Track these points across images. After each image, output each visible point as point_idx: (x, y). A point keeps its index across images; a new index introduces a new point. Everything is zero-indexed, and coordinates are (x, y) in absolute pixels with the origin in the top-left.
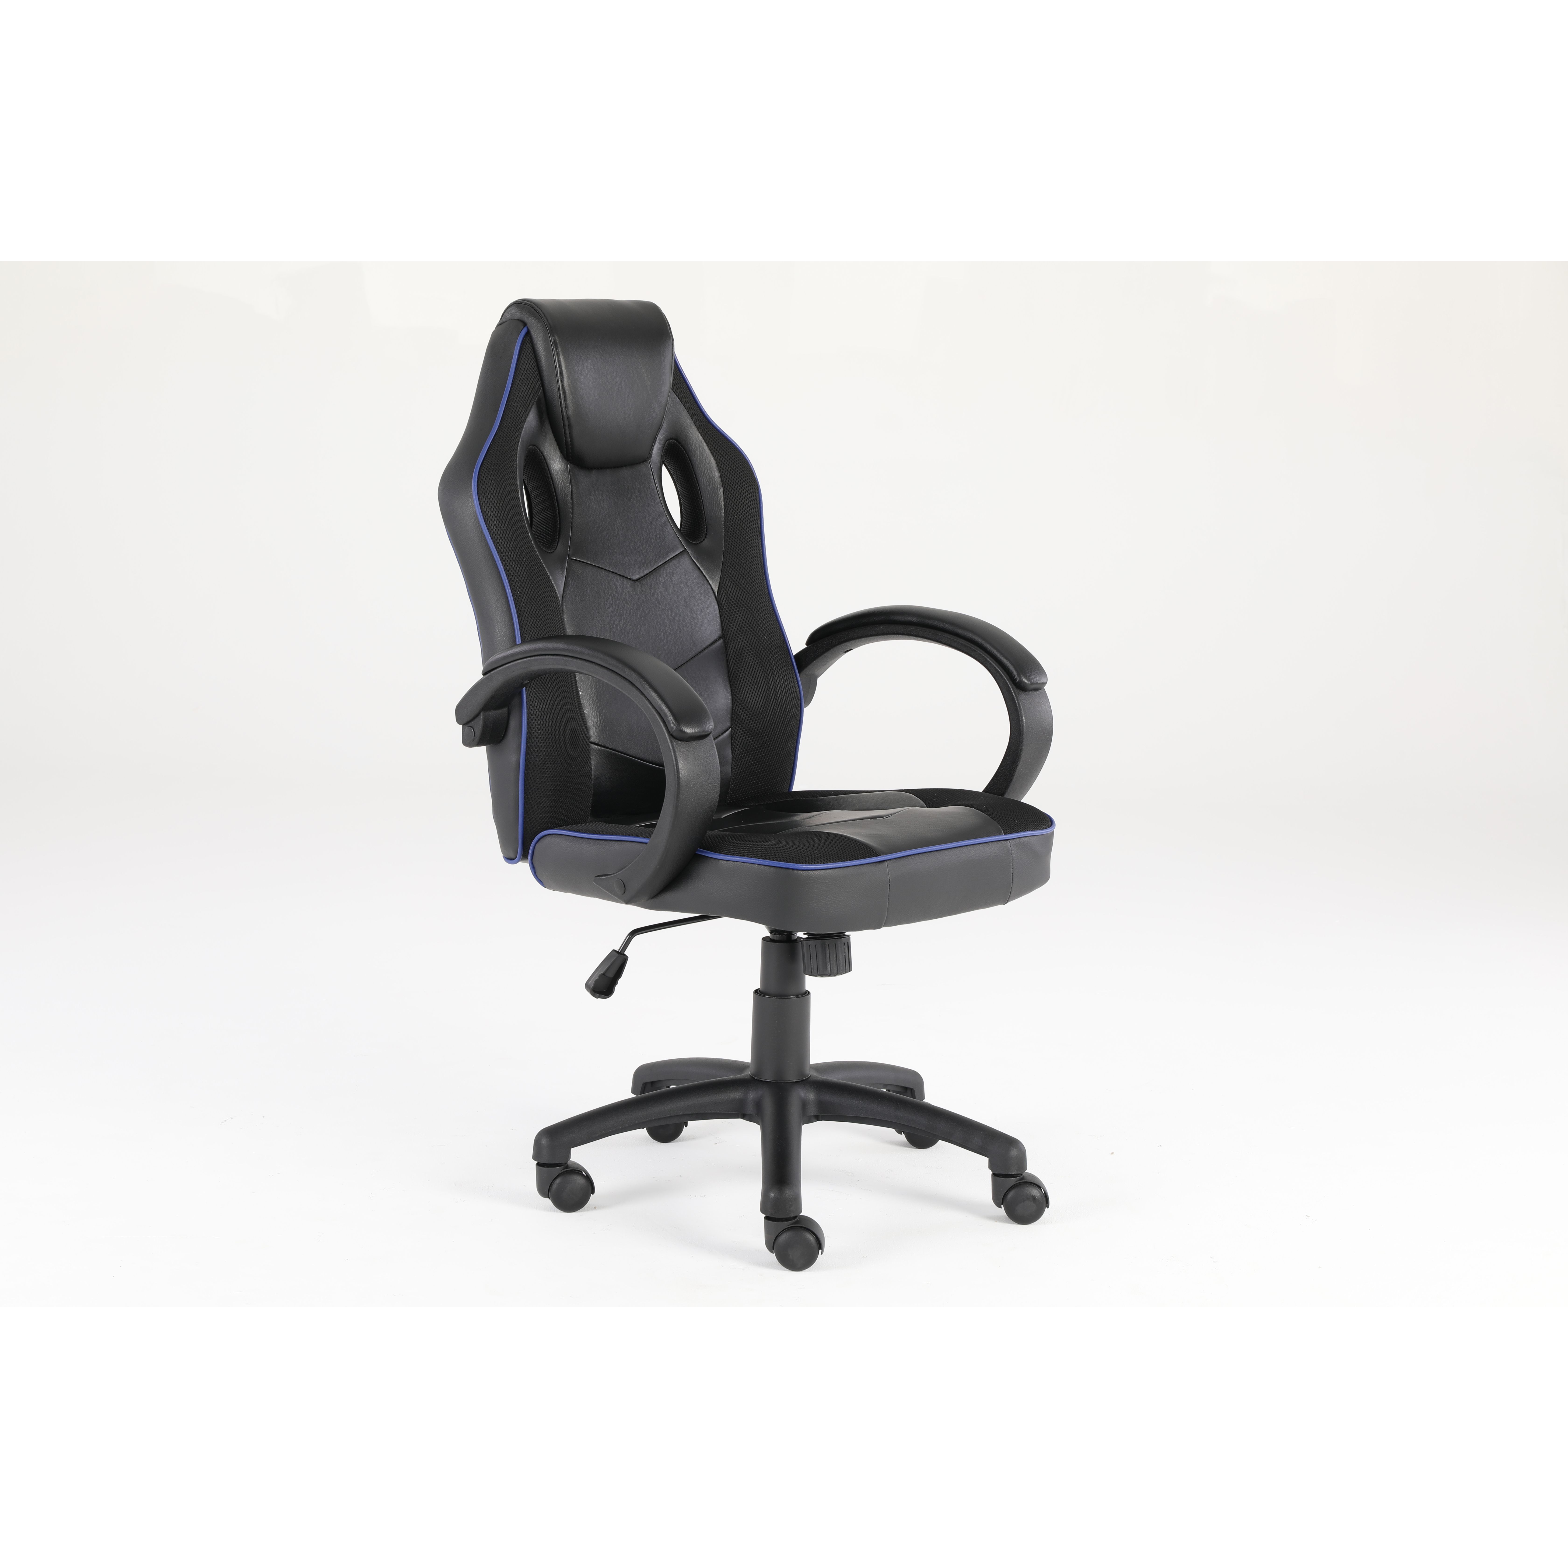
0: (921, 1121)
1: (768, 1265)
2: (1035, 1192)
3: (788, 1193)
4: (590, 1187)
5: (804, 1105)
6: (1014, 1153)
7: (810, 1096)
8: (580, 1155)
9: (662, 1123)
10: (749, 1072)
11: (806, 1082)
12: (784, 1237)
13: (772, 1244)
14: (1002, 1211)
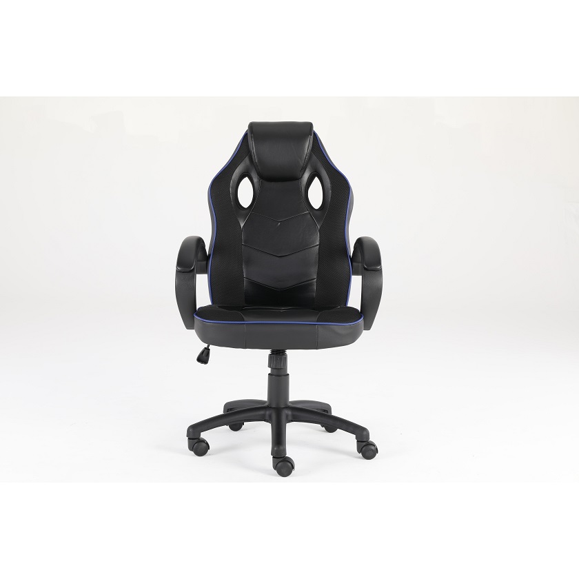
0: (331, 422)
1: (273, 475)
2: (373, 448)
3: (281, 448)
4: (208, 447)
5: (287, 416)
6: (365, 433)
7: (289, 413)
8: (204, 435)
9: (235, 423)
10: (267, 404)
11: (288, 408)
12: (280, 464)
13: (275, 467)
14: (361, 455)
